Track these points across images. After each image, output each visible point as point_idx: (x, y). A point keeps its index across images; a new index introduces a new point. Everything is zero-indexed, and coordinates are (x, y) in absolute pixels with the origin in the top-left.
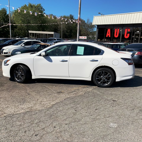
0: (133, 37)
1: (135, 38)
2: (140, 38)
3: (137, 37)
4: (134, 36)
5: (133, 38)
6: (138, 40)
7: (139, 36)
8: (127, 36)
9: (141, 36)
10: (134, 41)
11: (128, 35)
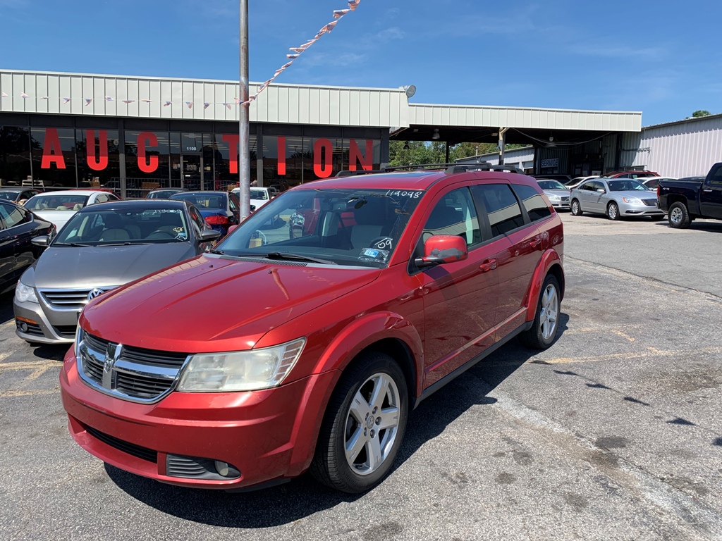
0: (175, 167)
1: (186, 172)
3: (192, 167)
4: (181, 166)
5: (176, 174)
6: (200, 178)
7: (198, 166)
8: (148, 163)
9: (205, 166)
10: (185, 182)
11: (154, 160)
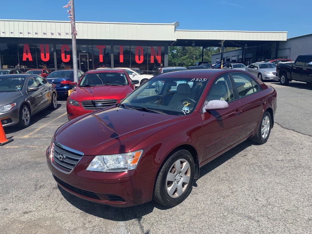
1: (81, 62)
2: (89, 61)
3: (84, 59)
6: (87, 64)
8: (66, 58)
10: (81, 66)
11: (68, 56)
